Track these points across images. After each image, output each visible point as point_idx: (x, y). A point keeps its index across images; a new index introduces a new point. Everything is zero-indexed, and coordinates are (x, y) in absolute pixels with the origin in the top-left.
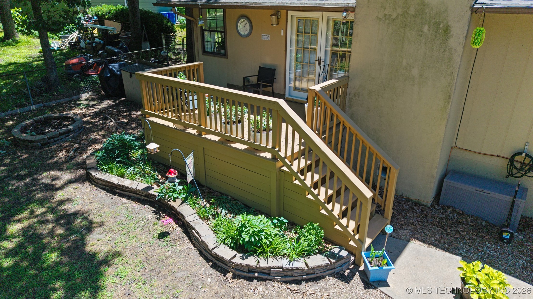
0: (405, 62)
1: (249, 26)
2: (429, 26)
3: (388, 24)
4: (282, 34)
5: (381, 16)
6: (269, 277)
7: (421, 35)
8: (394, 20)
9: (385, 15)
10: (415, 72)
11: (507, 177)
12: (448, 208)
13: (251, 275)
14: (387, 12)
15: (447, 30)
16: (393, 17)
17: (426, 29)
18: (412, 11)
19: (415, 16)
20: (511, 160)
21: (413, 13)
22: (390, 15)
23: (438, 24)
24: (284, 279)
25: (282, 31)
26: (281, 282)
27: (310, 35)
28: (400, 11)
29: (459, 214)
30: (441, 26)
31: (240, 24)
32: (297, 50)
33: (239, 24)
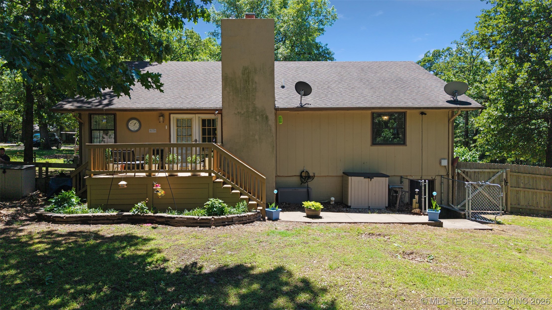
0: (251, 133)
1: (138, 124)
2: (259, 116)
3: (240, 116)
4: (166, 128)
5: (236, 112)
6: (233, 223)
7: (256, 120)
8: (243, 114)
9: (238, 112)
10: (257, 137)
11: (301, 184)
12: (283, 203)
13: (224, 224)
14: (239, 111)
15: (267, 117)
16: (242, 113)
17: (258, 117)
18: (251, 110)
19: (252, 112)
20: (301, 176)
21: (251, 111)
22: (241, 112)
23: (262, 115)
24: (240, 222)
25: (166, 126)
26: (238, 224)
27: (187, 128)
28: (245, 110)
29: (288, 204)
30: (264, 116)
31: (131, 123)
32: (177, 137)
33: (129, 124)
